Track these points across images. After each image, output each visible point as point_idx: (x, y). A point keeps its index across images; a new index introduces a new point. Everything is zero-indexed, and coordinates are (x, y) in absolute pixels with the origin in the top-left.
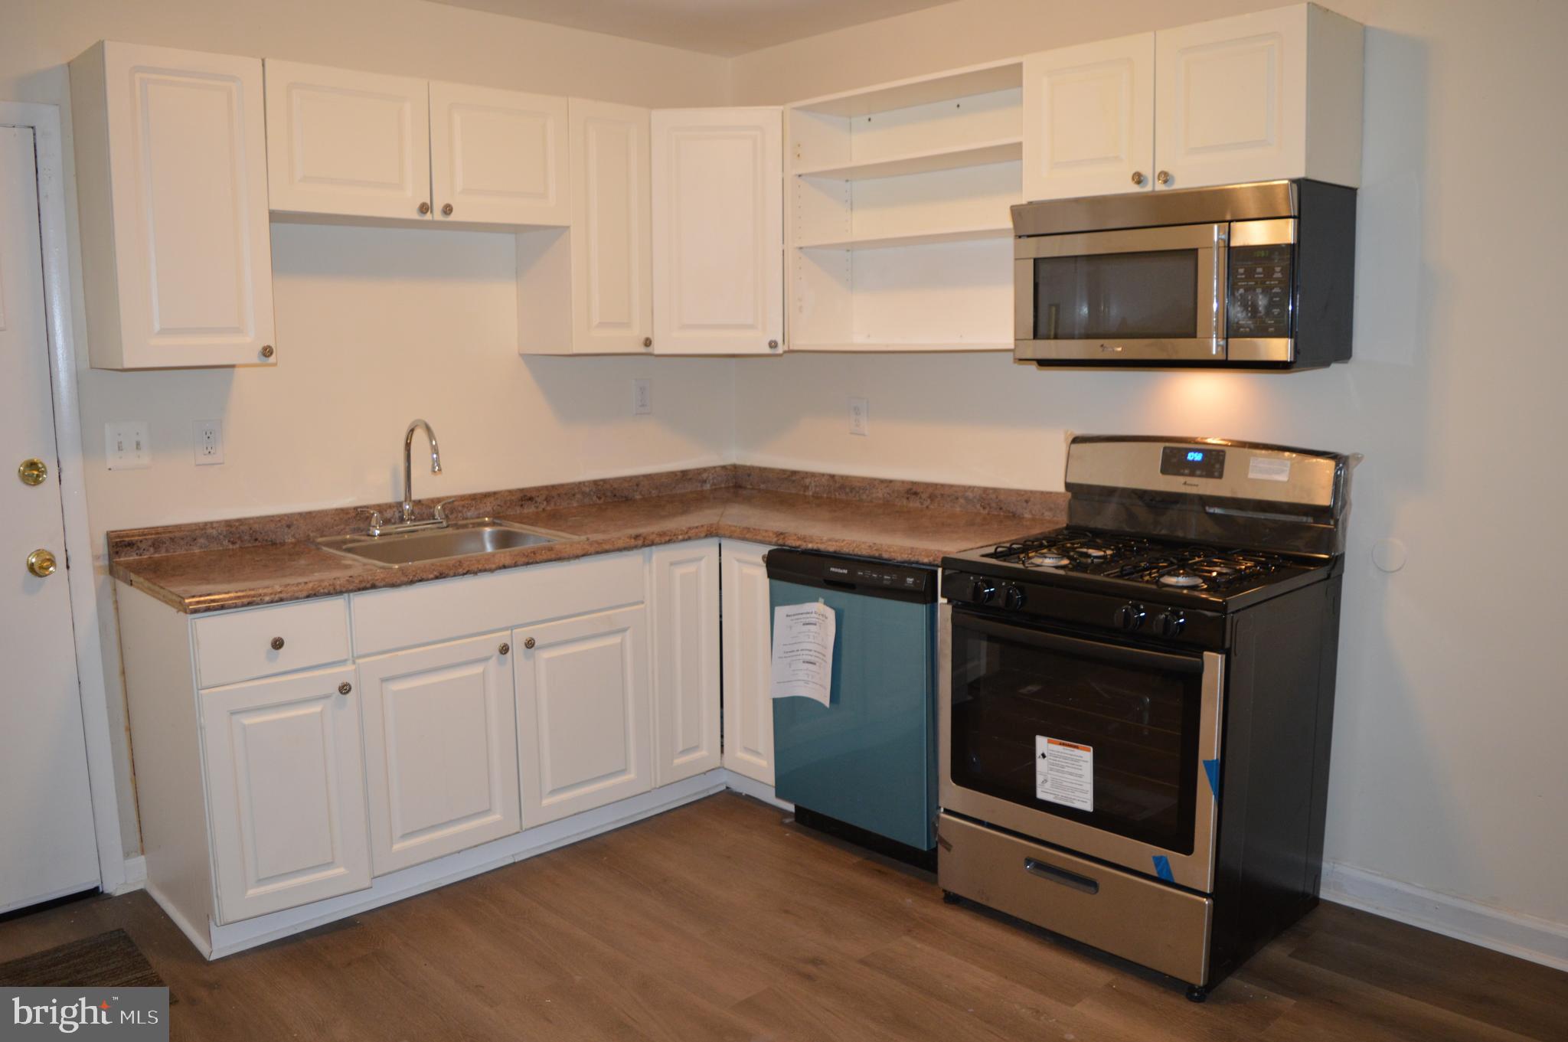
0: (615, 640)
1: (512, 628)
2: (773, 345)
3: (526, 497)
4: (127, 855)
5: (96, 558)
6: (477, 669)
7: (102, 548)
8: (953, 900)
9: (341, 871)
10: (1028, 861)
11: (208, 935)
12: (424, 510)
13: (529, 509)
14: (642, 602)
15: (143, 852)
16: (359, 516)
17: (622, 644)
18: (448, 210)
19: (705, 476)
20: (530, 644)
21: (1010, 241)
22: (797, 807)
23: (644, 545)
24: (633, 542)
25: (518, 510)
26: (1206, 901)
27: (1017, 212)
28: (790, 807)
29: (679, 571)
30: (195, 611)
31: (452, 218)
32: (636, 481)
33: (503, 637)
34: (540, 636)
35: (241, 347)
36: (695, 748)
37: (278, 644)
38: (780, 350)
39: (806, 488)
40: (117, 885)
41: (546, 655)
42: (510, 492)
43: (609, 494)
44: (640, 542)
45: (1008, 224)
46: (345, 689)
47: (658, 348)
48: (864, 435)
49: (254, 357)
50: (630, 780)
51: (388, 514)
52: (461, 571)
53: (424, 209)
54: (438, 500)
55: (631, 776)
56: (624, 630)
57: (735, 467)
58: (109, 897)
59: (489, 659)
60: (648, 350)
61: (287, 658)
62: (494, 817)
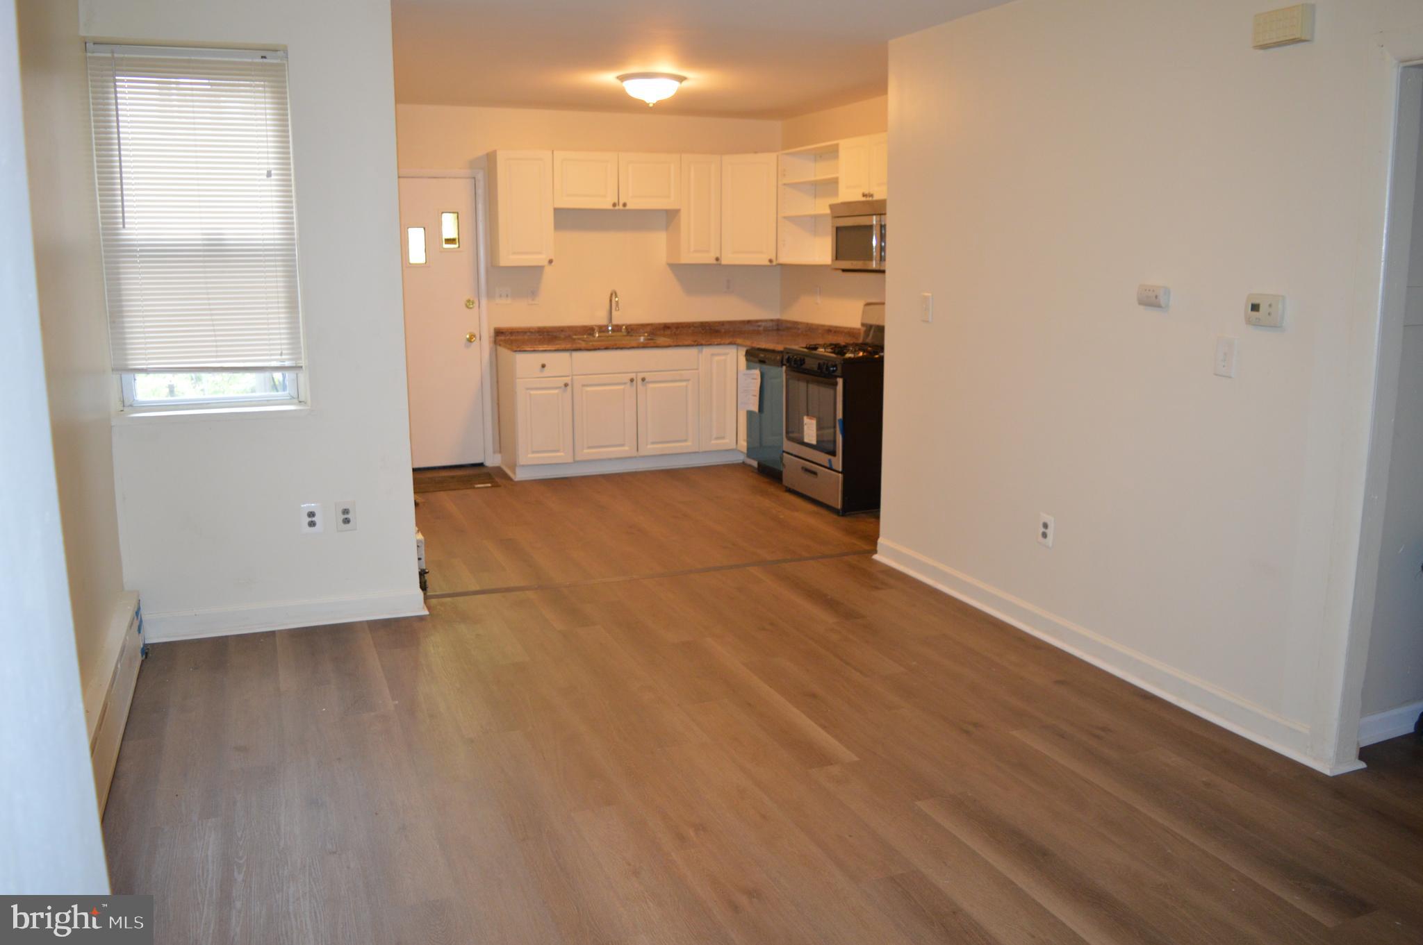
0: (684, 384)
1: (637, 372)
2: (771, 261)
3: (666, 327)
4: (494, 452)
5: (490, 337)
6: (622, 387)
7: (492, 333)
8: (790, 491)
9: (562, 454)
10: (803, 468)
11: (515, 473)
12: (617, 328)
13: (668, 332)
14: (697, 369)
15: (500, 452)
16: (589, 330)
17: (687, 386)
18: (625, 205)
19: (760, 324)
20: (643, 380)
22: (759, 464)
23: (697, 345)
24: (693, 343)
26: (840, 475)
27: (832, 207)
28: (755, 464)
29: (716, 358)
30: (516, 351)
31: (628, 207)
32: (722, 323)
33: (633, 376)
34: (648, 376)
35: (539, 259)
36: (723, 438)
37: (543, 366)
38: (774, 263)
39: (799, 329)
40: (490, 462)
41: (651, 386)
42: (660, 324)
43: (707, 328)
44: (696, 343)
46: (566, 385)
47: (724, 262)
49: (545, 263)
50: (689, 445)
51: (604, 329)
52: (615, 347)
53: (614, 205)
54: (623, 325)
55: (689, 443)
56: (688, 380)
57: (778, 321)
58: (486, 467)
59: (625, 384)
60: (719, 262)
61: (547, 372)
62: (626, 448)
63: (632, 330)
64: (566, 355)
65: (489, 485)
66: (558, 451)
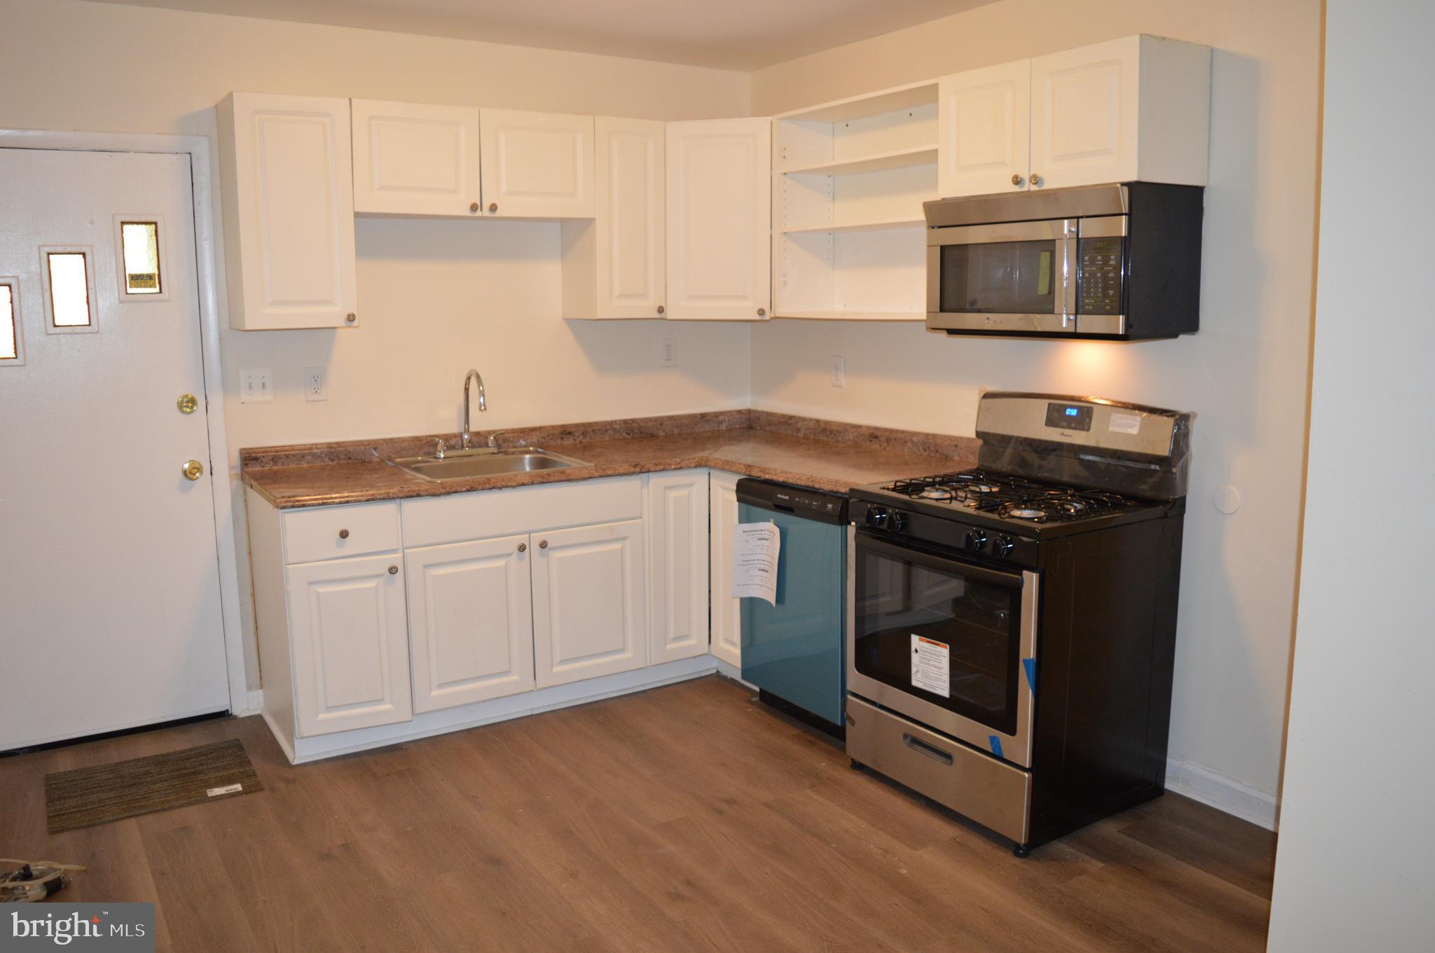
0: (617, 546)
1: (529, 533)
2: (761, 312)
3: (566, 431)
4: (249, 688)
5: (231, 468)
6: (501, 563)
7: (236, 460)
8: (857, 767)
9: (388, 706)
10: (906, 736)
11: (293, 746)
12: (479, 439)
13: (569, 442)
14: (641, 518)
15: (261, 687)
16: (426, 445)
17: (622, 549)
18: (493, 208)
19: (721, 418)
20: (543, 545)
21: (923, 230)
22: (761, 689)
23: (641, 472)
24: (632, 469)
25: (559, 442)
26: (1026, 775)
27: (929, 208)
28: (757, 689)
29: (673, 494)
30: (284, 508)
31: (498, 213)
32: (660, 421)
33: (523, 539)
34: (552, 538)
35: (331, 314)
36: (686, 637)
37: (344, 534)
38: (767, 317)
39: (799, 430)
40: (242, 709)
41: (557, 555)
42: (553, 427)
43: (636, 431)
44: (638, 470)
45: (921, 216)
46: (393, 570)
47: (671, 314)
48: (841, 387)
49: (341, 322)
50: (627, 657)
51: (453, 442)
52: (487, 486)
53: (474, 208)
54: (489, 433)
55: (628, 655)
56: (624, 539)
57: (749, 411)
58: (235, 718)
59: (509, 555)
60: (662, 315)
61: (350, 545)
62: (513, 678)
63: (506, 441)
64: (389, 508)
65: (238, 787)
66: (380, 701)
